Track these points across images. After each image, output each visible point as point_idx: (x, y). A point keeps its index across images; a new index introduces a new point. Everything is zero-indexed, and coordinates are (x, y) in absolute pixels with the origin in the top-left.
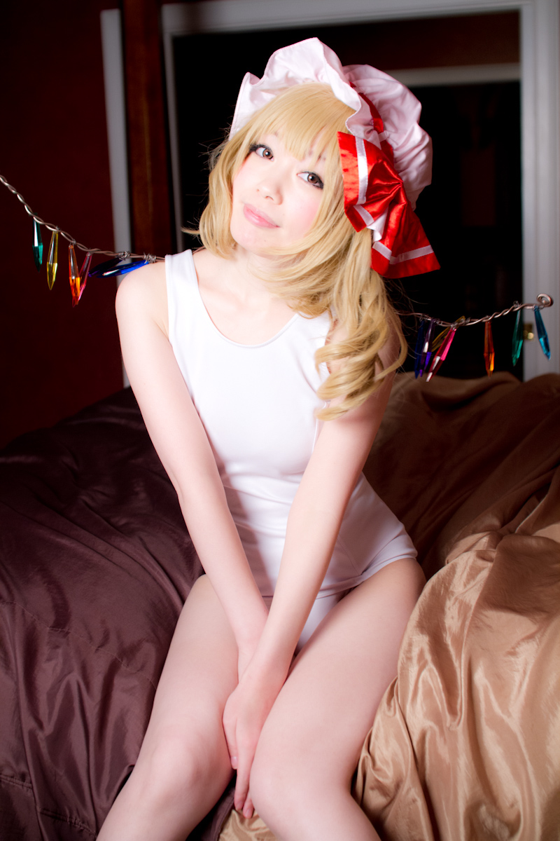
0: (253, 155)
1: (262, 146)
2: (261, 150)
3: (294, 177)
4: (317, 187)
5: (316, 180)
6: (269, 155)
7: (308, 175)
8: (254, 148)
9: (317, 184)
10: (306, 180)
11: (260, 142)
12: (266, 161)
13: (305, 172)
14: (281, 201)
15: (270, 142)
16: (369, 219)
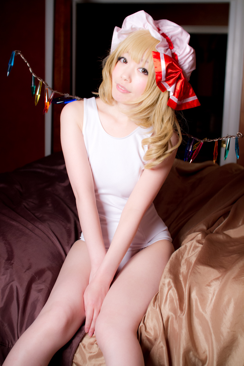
0: (119, 62)
1: (123, 58)
2: (122, 60)
3: (136, 71)
4: (146, 75)
5: (145, 71)
6: (126, 62)
7: (142, 69)
8: (119, 59)
9: (146, 73)
10: (141, 72)
11: (122, 56)
12: (125, 64)
13: (141, 68)
14: (131, 82)
15: (126, 56)
16: (167, 87)
